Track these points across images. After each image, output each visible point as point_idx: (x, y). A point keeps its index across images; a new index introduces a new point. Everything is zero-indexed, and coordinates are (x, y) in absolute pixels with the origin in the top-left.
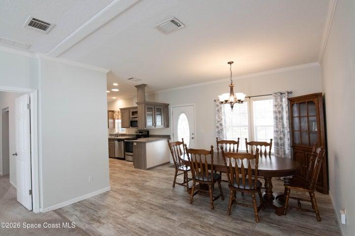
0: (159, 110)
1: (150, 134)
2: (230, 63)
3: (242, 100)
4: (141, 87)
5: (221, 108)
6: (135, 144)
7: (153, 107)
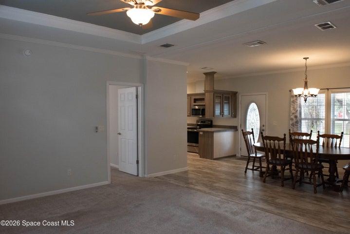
2: (306, 59)
3: (315, 94)
4: (210, 75)
5: (296, 99)
6: (201, 133)
7: (221, 95)
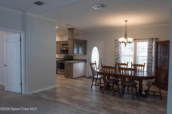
0: (81, 44)
1: (73, 58)
2: (126, 21)
3: (131, 42)
4: (71, 30)
5: (119, 45)
6: (66, 64)
7: (78, 42)
